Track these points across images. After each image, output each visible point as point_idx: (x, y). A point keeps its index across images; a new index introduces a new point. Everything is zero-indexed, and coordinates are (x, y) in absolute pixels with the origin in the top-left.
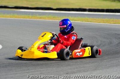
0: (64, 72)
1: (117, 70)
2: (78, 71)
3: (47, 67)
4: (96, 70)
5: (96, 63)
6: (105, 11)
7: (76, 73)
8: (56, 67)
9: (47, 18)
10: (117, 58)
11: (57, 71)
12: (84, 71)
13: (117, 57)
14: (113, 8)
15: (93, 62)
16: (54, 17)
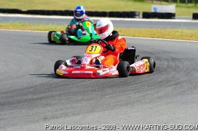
0: (40, 116)
1: (126, 111)
2: (64, 113)
3: (11, 108)
4: (92, 112)
5: (93, 101)
6: (108, 14)
7: (59, 117)
8: (26, 109)
9: (11, 27)
10: (126, 93)
11: (28, 116)
12: (73, 114)
13: (127, 91)
14: (121, 10)
15: (88, 100)
16: (23, 25)
